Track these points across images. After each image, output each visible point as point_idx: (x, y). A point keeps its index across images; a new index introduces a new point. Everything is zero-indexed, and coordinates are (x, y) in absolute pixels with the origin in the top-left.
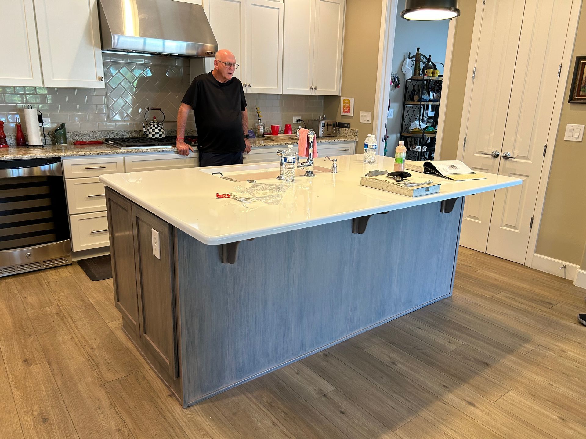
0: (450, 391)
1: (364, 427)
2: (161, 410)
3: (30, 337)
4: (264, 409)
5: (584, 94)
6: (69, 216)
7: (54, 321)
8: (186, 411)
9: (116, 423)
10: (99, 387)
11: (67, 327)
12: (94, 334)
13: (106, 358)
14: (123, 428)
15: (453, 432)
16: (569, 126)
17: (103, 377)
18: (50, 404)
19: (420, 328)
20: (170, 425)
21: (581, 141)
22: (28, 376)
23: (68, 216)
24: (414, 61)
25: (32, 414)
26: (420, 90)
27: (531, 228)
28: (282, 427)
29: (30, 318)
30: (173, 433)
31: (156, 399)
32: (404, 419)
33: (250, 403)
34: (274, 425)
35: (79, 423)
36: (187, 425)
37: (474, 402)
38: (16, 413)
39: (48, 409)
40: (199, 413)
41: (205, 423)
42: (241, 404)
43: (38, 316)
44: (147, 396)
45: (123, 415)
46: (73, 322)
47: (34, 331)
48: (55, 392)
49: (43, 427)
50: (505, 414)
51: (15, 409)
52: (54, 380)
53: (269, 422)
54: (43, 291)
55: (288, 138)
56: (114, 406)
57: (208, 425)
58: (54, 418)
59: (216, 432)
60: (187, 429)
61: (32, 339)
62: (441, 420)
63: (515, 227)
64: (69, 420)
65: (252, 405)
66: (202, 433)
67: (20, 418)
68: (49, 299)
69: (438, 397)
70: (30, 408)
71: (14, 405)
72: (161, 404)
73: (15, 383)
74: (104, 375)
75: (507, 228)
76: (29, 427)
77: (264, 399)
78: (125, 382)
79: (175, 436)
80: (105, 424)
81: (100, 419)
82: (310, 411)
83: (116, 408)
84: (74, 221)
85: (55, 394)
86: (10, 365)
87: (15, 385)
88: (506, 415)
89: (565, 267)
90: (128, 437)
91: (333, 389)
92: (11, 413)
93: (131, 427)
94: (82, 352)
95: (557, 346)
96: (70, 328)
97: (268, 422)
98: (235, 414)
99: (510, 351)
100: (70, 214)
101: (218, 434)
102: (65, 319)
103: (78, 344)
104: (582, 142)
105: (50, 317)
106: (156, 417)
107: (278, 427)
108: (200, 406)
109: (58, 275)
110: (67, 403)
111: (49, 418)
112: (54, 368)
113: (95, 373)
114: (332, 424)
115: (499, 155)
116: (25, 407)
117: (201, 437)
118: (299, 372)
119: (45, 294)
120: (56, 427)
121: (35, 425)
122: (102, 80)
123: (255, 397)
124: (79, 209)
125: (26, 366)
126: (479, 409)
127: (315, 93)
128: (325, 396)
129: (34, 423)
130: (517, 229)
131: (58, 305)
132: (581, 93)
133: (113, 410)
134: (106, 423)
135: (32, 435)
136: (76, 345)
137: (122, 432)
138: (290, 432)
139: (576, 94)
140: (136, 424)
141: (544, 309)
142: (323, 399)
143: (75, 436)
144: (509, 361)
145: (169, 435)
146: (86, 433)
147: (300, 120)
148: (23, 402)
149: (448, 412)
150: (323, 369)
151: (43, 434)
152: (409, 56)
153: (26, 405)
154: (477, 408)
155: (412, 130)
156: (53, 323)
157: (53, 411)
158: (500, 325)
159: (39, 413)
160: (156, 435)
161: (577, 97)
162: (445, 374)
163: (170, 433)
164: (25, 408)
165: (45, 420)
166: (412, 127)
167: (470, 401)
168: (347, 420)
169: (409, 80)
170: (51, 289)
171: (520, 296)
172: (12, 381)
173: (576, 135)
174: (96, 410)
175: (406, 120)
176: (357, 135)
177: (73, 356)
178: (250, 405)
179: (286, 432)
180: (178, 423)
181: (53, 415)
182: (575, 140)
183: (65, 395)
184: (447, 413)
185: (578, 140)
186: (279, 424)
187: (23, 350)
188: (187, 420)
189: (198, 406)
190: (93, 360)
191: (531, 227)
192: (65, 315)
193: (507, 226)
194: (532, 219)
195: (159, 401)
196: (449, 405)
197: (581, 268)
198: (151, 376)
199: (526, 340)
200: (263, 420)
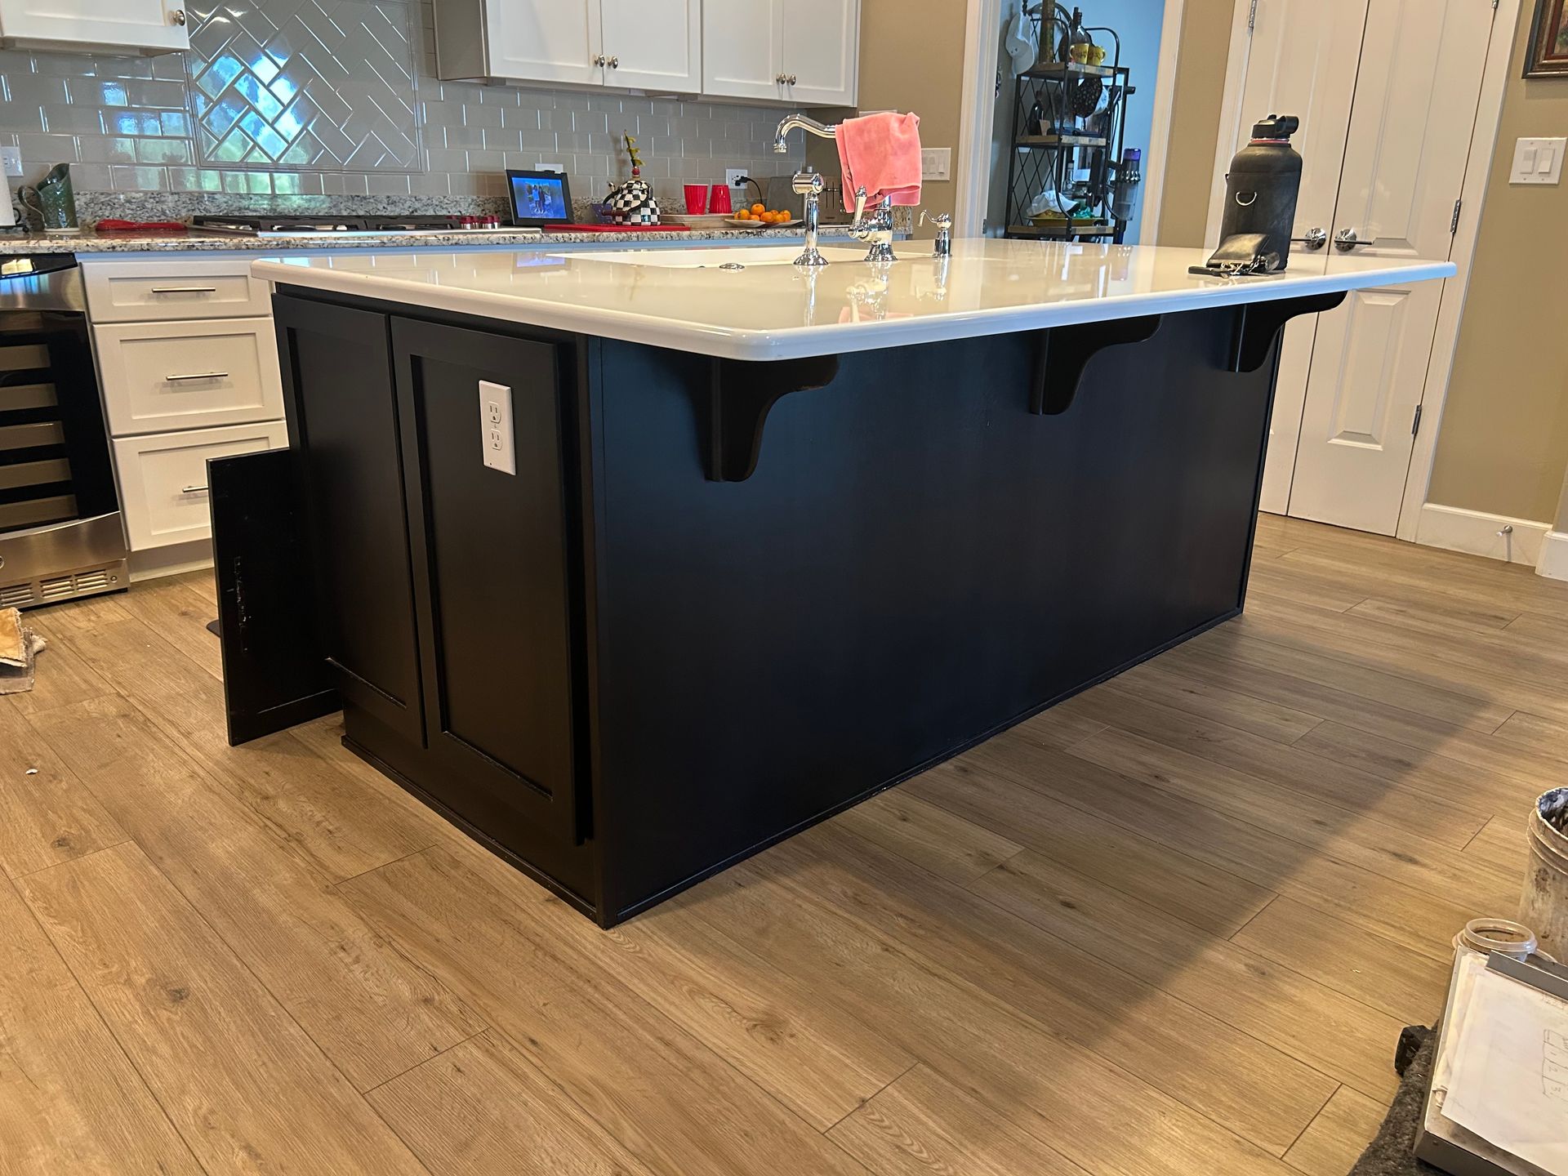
0: (1335, 832)
1: (1142, 935)
2: (538, 940)
3: (55, 779)
4: (840, 912)
5: (1565, 51)
6: (112, 442)
7: (120, 734)
8: (616, 935)
9: (409, 983)
10: (323, 895)
11: (167, 747)
12: (258, 760)
13: (318, 817)
14: (435, 994)
15: (1387, 926)
16: (1525, 144)
17: (326, 868)
18: (180, 950)
19: (1192, 692)
20: (580, 976)
21: (1556, 182)
22: (83, 881)
23: (108, 442)
24: (1038, 20)
25: (129, 982)
26: (1053, 105)
27: (1415, 435)
28: (911, 954)
29: (39, 730)
30: (596, 995)
31: (513, 913)
32: (1244, 908)
33: (798, 901)
34: (887, 950)
35: (292, 992)
36: (631, 970)
37: (1410, 854)
38: (73, 983)
39: (177, 965)
40: (655, 938)
41: (682, 962)
42: (770, 905)
43: (64, 724)
44: (479, 906)
45: (426, 962)
46: (183, 734)
47: (63, 765)
48: (187, 918)
49: (177, 1014)
50: (1503, 876)
51: (69, 974)
52: (170, 887)
53: (871, 943)
54: (60, 661)
55: (722, 224)
56: (387, 940)
57: (693, 966)
58: (206, 988)
59: (725, 983)
60: (636, 981)
61: (64, 785)
62: (1342, 903)
63: (1368, 438)
64: (255, 987)
65: (804, 906)
66: (685, 988)
67: (91, 998)
68: (85, 681)
69: (1312, 848)
70: (116, 966)
71: (60, 962)
72: (533, 924)
73: (45, 902)
74: (327, 863)
75: (1345, 442)
76: (131, 1019)
77: (833, 888)
78: (400, 875)
79: (606, 1002)
80: (377, 990)
81: (355, 977)
82: (976, 908)
83: (394, 943)
84: (126, 456)
85: (187, 923)
86: (13, 857)
87: (46, 908)
88: (1508, 877)
89: (1510, 530)
90: (462, 1016)
91: (1020, 850)
92: (56, 985)
93: (461, 990)
94: (238, 809)
95: (1558, 710)
96: (177, 750)
97: (868, 944)
98: (763, 932)
99: (1449, 729)
100: (114, 433)
101: (735, 988)
102: (154, 729)
103: (216, 789)
104: (1560, 185)
105: (103, 725)
106: (528, 959)
107: (901, 955)
108: (652, 919)
109: (92, 618)
110: (233, 942)
111: (188, 989)
112: (160, 854)
113: (297, 860)
114: (1053, 937)
115: (1324, 240)
116: (97, 966)
117: (685, 997)
118: (904, 814)
119: (67, 668)
120: (222, 1010)
121: (148, 1009)
122: (182, 23)
123: (806, 886)
124: (141, 418)
125: (67, 855)
126: (1433, 869)
127: (791, 96)
128: (1001, 867)
129: (142, 1005)
130: (1377, 443)
131: (119, 695)
132: (1557, 50)
133: (386, 950)
134: (377, 986)
135: (146, 1039)
136: (210, 789)
137: (437, 1004)
138: (942, 966)
139: (1543, 52)
140: (472, 979)
141: (1491, 631)
142: (1002, 875)
143: (292, 1030)
144: (1454, 752)
145: (585, 1001)
146: (325, 1016)
147: (744, 180)
148: (90, 954)
149: (1354, 882)
150: (971, 804)
151: (182, 1034)
152: (1025, 7)
153: (101, 960)
154: (1423, 865)
155: (1037, 216)
156: (118, 739)
157: (195, 969)
158: (1396, 672)
159: (152, 979)
160: (545, 1005)
161: (1546, 61)
162: (1305, 792)
163: (588, 997)
164: (100, 969)
165: (179, 995)
166: (1036, 208)
167: (1399, 852)
168: (1090, 922)
169: (1024, 74)
170: (84, 655)
171: (1416, 604)
172: (34, 900)
173: (1545, 167)
174: (335, 953)
175: (1020, 191)
176: (910, 216)
177: (213, 820)
178: (800, 906)
179: (929, 964)
180: (600, 968)
181: (197, 981)
182: (1539, 181)
183: (221, 923)
184: (1353, 885)
185: (1547, 181)
186: (903, 948)
187: (45, 816)
188: (627, 958)
189: (645, 921)
190: (280, 826)
191: (1415, 432)
192: (149, 717)
193: (1346, 435)
194: (1417, 410)
195: (520, 916)
196: (1349, 865)
197: (1555, 529)
198: (473, 854)
199: (1480, 702)
200: (851, 941)
